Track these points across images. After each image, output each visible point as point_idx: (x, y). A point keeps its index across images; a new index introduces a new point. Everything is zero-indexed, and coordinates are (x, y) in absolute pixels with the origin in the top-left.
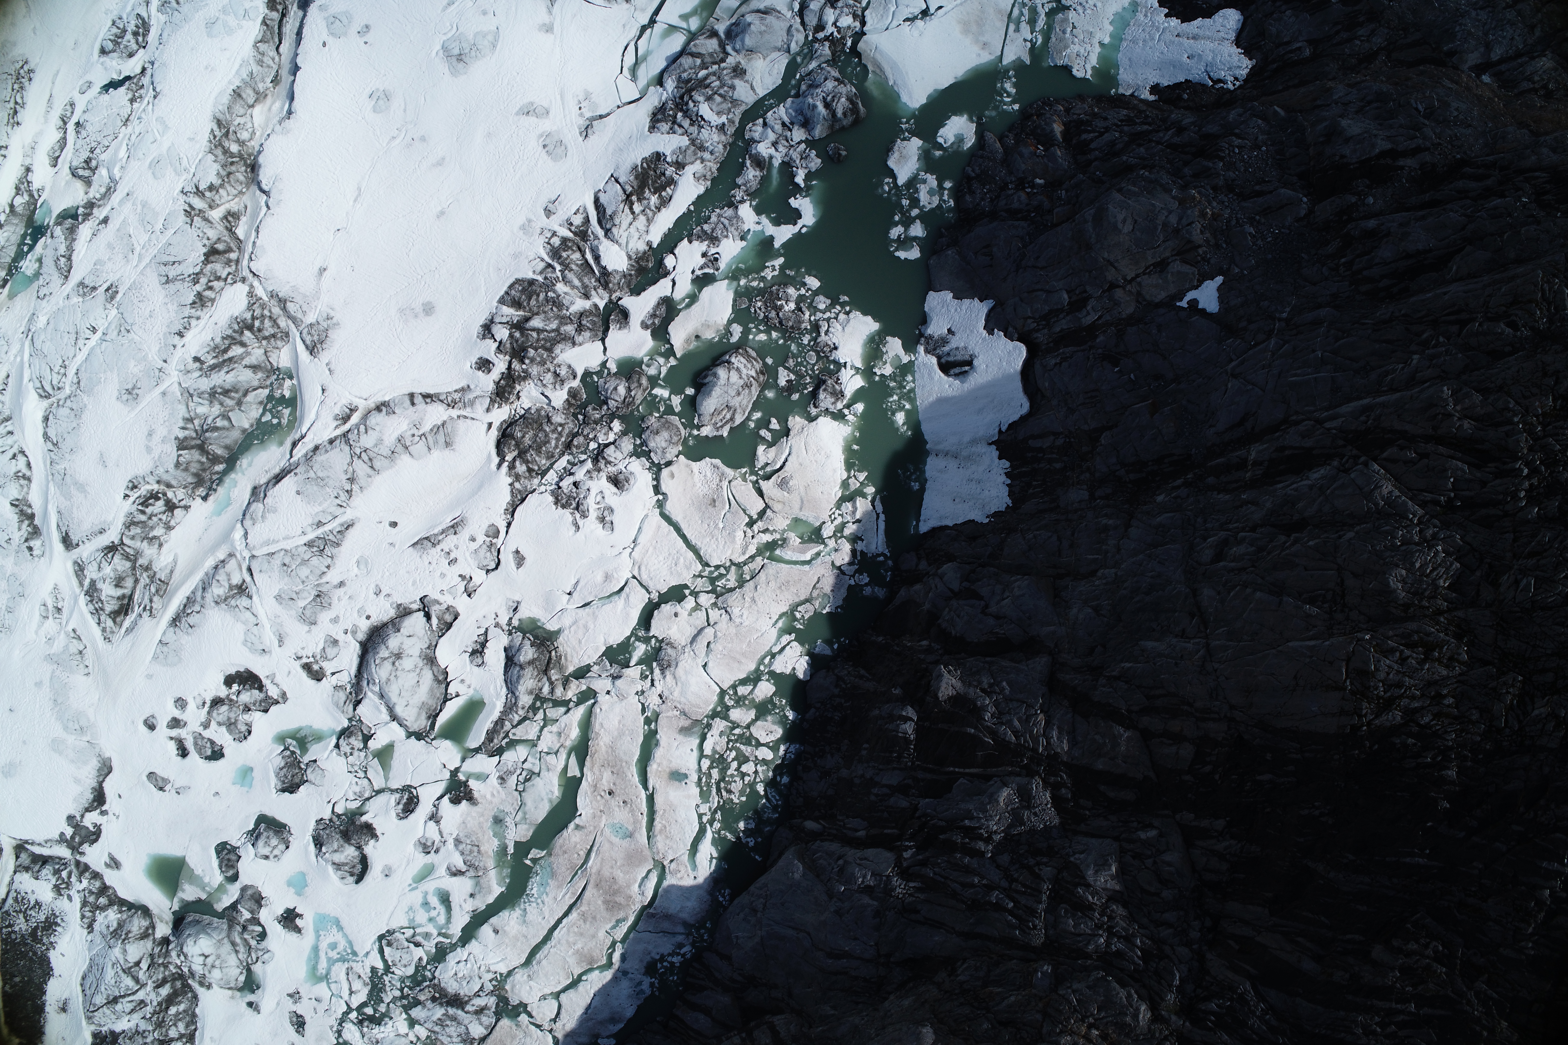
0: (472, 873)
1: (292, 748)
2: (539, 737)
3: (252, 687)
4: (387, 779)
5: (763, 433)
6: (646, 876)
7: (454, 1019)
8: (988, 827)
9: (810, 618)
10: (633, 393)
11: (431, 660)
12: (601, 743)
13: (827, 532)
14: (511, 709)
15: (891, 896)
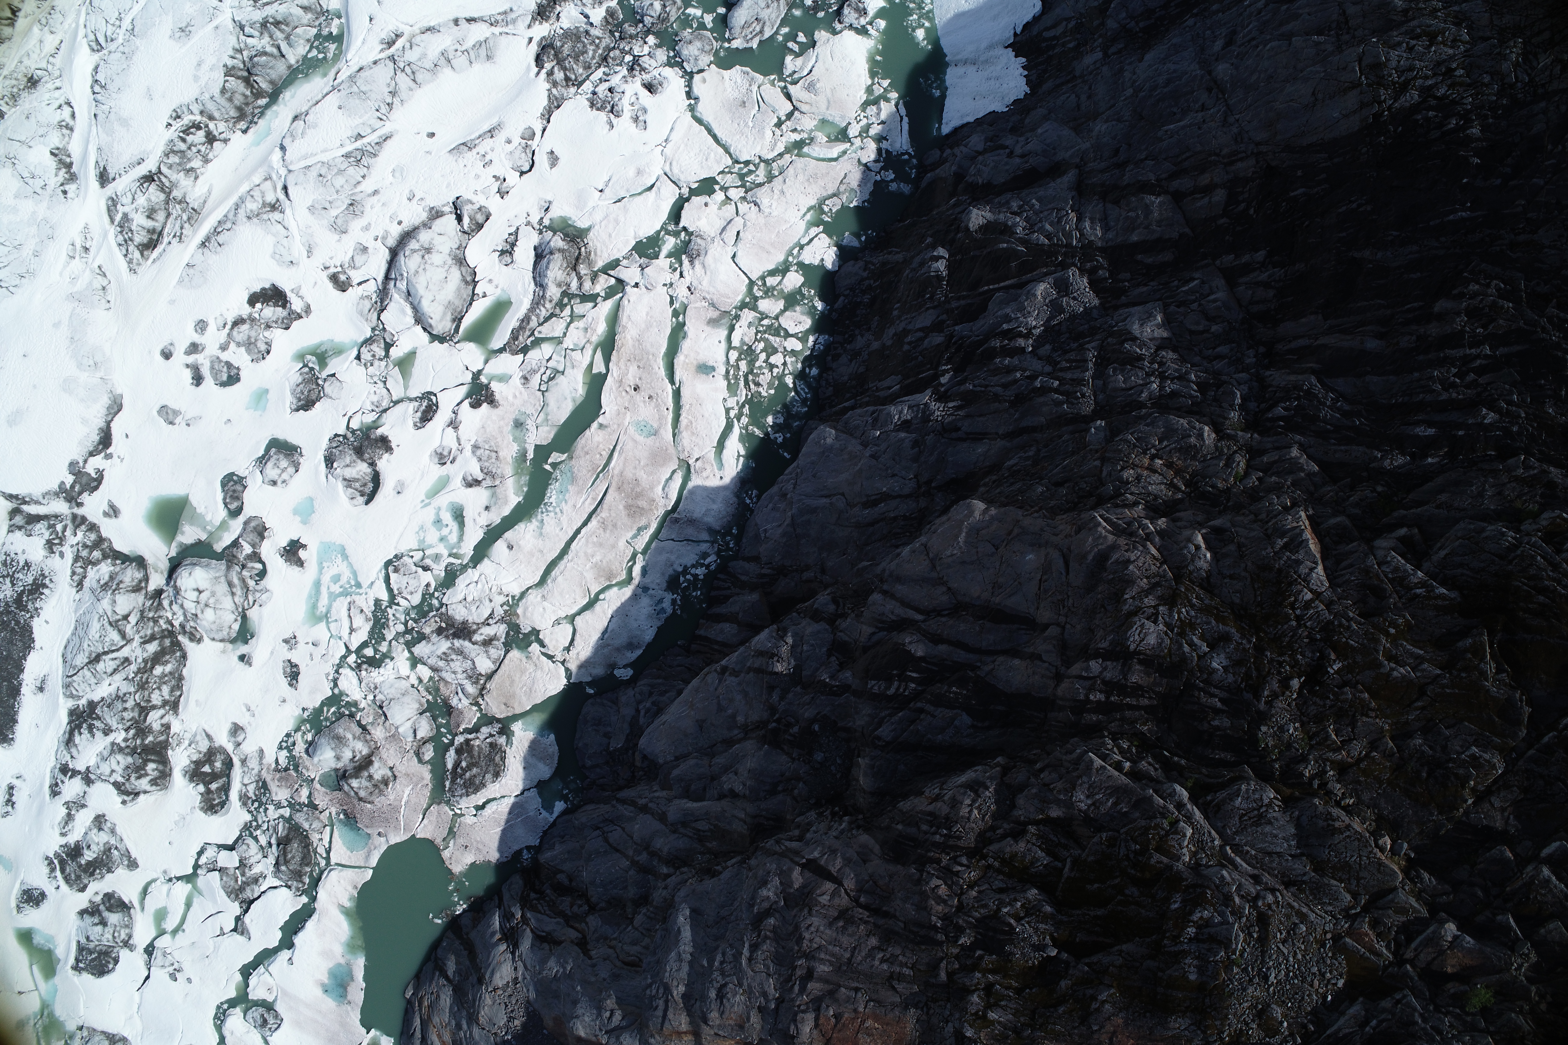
0: (488, 482)
1: (310, 365)
2: (565, 334)
3: (276, 305)
4: (406, 388)
5: (790, 45)
6: (671, 478)
7: (460, 652)
8: (1027, 323)
9: (838, 211)
10: (668, 9)
11: (461, 261)
12: (628, 337)
13: (853, 131)
14: (537, 304)
15: (930, 421)
